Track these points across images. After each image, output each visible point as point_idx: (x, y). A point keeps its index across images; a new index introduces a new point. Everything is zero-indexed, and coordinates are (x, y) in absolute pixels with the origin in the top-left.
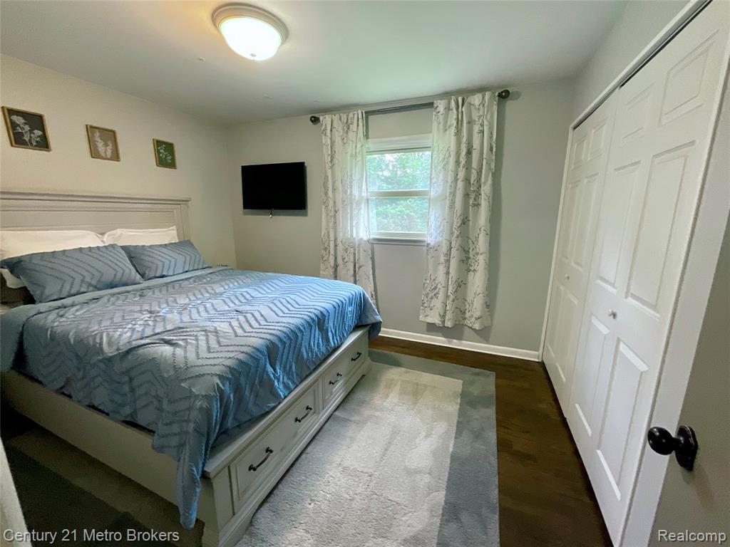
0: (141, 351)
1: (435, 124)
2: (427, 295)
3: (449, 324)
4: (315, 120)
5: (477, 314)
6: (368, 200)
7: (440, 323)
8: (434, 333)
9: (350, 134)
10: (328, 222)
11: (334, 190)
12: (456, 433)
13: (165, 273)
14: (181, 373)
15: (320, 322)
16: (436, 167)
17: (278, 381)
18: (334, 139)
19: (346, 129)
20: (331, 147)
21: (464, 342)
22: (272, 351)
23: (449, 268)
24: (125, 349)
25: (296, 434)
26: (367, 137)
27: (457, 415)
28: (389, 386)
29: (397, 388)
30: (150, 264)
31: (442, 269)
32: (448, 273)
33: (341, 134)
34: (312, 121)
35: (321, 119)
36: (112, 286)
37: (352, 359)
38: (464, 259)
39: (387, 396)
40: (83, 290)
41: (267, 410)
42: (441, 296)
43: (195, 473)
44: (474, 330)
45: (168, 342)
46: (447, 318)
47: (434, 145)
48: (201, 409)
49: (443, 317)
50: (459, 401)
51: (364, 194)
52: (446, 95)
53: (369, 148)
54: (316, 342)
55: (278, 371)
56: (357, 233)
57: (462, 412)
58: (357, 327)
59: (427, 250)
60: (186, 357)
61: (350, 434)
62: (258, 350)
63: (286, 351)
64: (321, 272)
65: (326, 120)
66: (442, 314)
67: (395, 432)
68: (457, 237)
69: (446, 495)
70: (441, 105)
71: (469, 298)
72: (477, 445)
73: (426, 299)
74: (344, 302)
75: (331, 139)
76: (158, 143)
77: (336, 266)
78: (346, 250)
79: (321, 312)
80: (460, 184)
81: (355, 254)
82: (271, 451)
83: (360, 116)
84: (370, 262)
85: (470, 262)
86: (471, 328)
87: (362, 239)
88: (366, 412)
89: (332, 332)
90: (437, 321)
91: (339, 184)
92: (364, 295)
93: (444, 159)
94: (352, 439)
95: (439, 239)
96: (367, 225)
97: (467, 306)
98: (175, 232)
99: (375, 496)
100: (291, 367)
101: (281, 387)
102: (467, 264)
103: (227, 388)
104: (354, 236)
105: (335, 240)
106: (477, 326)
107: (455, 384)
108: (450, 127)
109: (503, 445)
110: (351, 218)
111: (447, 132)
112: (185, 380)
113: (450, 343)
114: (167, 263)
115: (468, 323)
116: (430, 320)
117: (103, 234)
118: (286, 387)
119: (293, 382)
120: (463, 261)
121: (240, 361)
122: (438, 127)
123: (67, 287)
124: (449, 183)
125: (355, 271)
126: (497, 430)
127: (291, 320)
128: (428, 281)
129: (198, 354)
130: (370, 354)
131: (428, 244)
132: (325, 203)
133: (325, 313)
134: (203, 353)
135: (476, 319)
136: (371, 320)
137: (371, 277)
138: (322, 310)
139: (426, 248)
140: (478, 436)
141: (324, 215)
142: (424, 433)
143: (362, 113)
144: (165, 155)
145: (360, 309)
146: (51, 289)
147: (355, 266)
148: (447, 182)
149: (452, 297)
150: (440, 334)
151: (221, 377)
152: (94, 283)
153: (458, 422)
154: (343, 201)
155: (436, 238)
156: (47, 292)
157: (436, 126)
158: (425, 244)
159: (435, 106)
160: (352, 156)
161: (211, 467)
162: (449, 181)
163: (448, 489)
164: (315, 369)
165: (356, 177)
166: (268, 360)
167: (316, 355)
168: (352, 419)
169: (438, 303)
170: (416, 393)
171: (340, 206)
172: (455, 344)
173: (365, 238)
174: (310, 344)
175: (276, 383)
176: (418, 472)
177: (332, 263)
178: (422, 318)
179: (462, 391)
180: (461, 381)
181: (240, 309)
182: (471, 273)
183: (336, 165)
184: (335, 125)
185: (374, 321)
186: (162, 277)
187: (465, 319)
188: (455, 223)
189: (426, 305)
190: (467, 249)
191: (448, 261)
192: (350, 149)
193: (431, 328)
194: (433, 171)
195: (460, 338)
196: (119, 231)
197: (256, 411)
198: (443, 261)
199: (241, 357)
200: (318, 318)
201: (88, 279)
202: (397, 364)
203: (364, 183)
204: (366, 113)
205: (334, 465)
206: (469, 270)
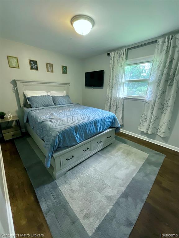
0: (45, 122)
1: (156, 50)
2: (142, 120)
3: (149, 133)
4: (109, 55)
5: (163, 131)
6: (124, 83)
7: (146, 132)
8: (143, 135)
9: (120, 58)
10: (109, 91)
11: (113, 79)
12: (138, 171)
13: (60, 104)
14: (51, 129)
15: (95, 123)
16: (154, 69)
17: (77, 138)
18: (114, 61)
19: (119, 56)
20: (113, 64)
21: (155, 141)
22: (76, 129)
23: (153, 111)
24: (42, 121)
25: (83, 155)
26: (126, 59)
27: (141, 165)
28: (119, 149)
29: (122, 150)
30: (57, 101)
31: (150, 111)
32: (152, 113)
33: (117, 58)
34: (107, 55)
35: (111, 54)
36: (47, 106)
37: (107, 137)
38: (161, 108)
39: (117, 152)
40: (41, 106)
41: (73, 145)
42: (148, 121)
43: (49, 155)
44: (161, 137)
45: (51, 121)
46: (149, 130)
47: (155, 59)
48: (52, 139)
49: (147, 130)
50: (144, 161)
51: (123, 81)
52: (164, 36)
53: (127, 63)
54: (92, 129)
55: (78, 135)
56: (118, 95)
57: (144, 165)
58: (110, 127)
59: (145, 103)
60: (53, 126)
61: (100, 160)
62: (71, 127)
63: (81, 130)
64: (105, 108)
65: (112, 54)
66: (147, 128)
67: (116, 164)
68: (159, 99)
69: (126, 189)
70: (160, 41)
71: (161, 124)
72: (145, 178)
73: (141, 122)
74: (106, 118)
75: (113, 61)
76: (63, 67)
77: (110, 107)
78: (114, 101)
79: (96, 120)
80: (164, 76)
81: (117, 103)
82: (73, 157)
83: (125, 51)
84: (122, 106)
85: (163, 110)
86: (159, 136)
87: (120, 98)
88: (108, 155)
89: (99, 127)
90: (145, 130)
91: (114, 78)
92: (115, 117)
93: (158, 65)
94: (101, 162)
95: (151, 99)
96: (122, 92)
97: (159, 127)
98: (65, 93)
99: (101, 180)
100: (82, 134)
101: (78, 139)
102: (162, 110)
103: (60, 136)
104: (117, 96)
105: (111, 97)
106: (162, 136)
107: (145, 155)
108: (163, 50)
109: (157, 182)
110: (117, 90)
111: (162, 53)
112: (51, 131)
113: (149, 140)
114: (61, 101)
115: (159, 134)
116: (142, 130)
117: (48, 92)
118: (80, 140)
119: (83, 139)
120: (160, 109)
121: (66, 130)
122: (158, 51)
123: (38, 105)
124: (159, 76)
125: (116, 109)
126: (157, 176)
127: (85, 121)
128: (143, 115)
129: (56, 125)
130: (116, 138)
131: (145, 101)
132: (109, 85)
133: (97, 120)
134: (57, 125)
135: (162, 133)
136: (116, 126)
137: (122, 112)
138: (96, 119)
139: (144, 102)
140: (147, 175)
141: (108, 88)
142: (125, 167)
143: (126, 49)
144: (65, 70)
145: (113, 122)
146: (35, 105)
147: (116, 107)
148: (158, 75)
149: (152, 123)
150: (146, 136)
151: (59, 132)
152: (44, 105)
153: (141, 168)
154: (115, 84)
155: (149, 99)
156: (34, 106)
157: (157, 51)
158: (144, 101)
159: (158, 42)
160: (120, 67)
161: (55, 155)
162: (159, 75)
163: (127, 188)
164: (91, 137)
165: (121, 74)
166: (74, 131)
167: (92, 133)
168: (103, 156)
169: (146, 124)
170: (128, 154)
171: (114, 85)
172: (151, 141)
173: (121, 97)
174: (90, 129)
175: (76, 138)
176: (118, 178)
177: (109, 105)
178: (139, 129)
179: (147, 158)
180: (148, 155)
181: (72, 115)
182: (163, 114)
183: (114, 71)
184: (115, 56)
185: (117, 126)
186: (60, 105)
187: (157, 132)
188: (159, 93)
189: (141, 124)
190: (163, 104)
191: (153, 108)
192: (120, 65)
193: (142, 133)
194: (152, 71)
195: (154, 139)
196: (51, 92)
197: (69, 145)
198: (151, 108)
199: (66, 128)
200: (94, 122)
201: (42, 104)
202: (125, 143)
203: (123, 77)
204: (127, 49)
205: (93, 167)
206: (162, 113)
